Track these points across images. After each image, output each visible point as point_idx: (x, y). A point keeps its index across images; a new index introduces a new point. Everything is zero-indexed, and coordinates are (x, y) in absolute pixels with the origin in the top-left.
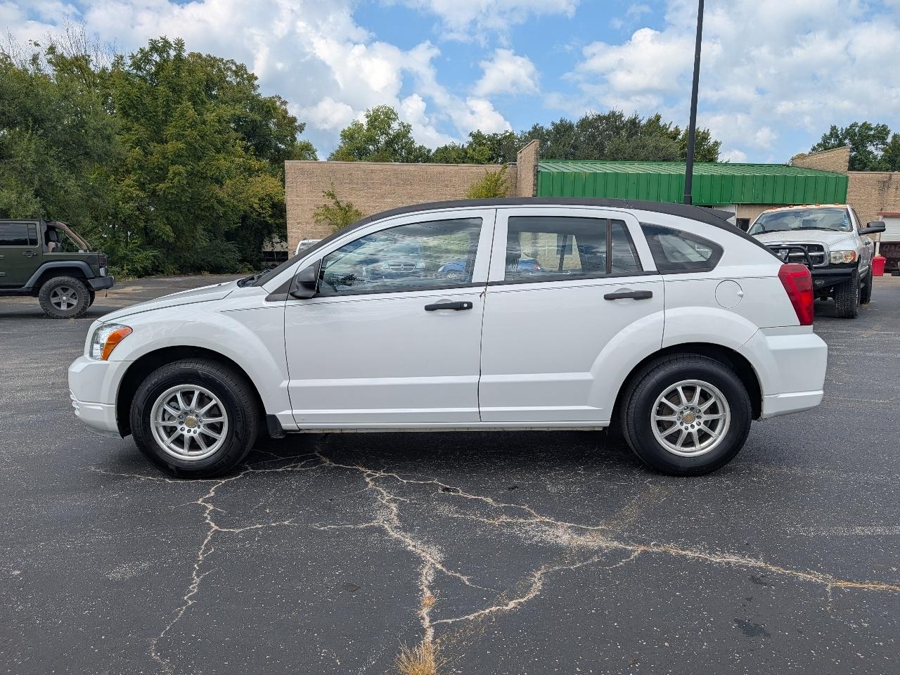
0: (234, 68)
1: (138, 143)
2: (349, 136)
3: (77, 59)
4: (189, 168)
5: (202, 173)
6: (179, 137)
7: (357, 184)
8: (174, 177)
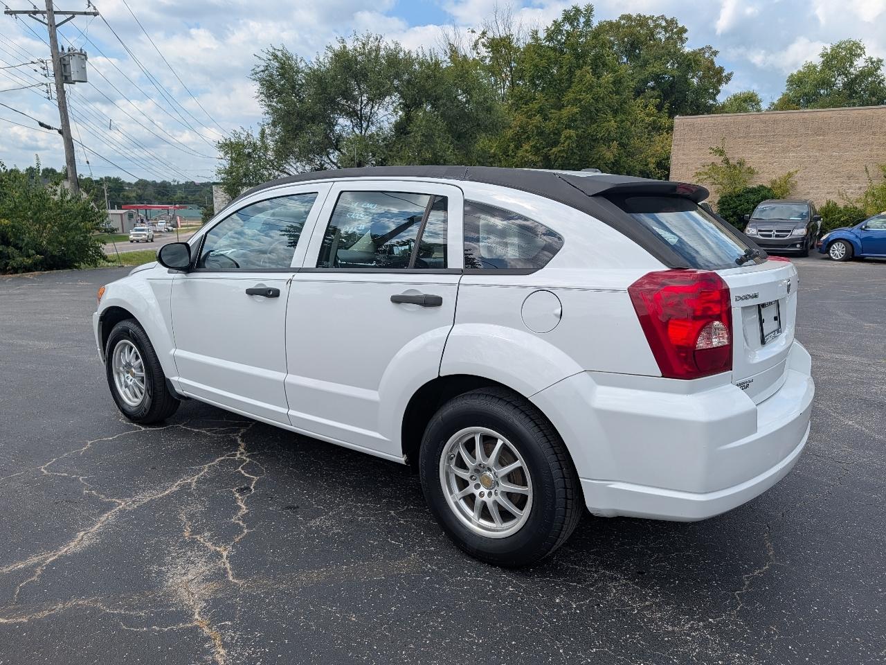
0: (664, 24)
1: (541, 111)
2: (796, 82)
3: (502, 39)
4: (580, 131)
5: (592, 136)
6: (576, 101)
7: (754, 137)
8: (565, 141)
